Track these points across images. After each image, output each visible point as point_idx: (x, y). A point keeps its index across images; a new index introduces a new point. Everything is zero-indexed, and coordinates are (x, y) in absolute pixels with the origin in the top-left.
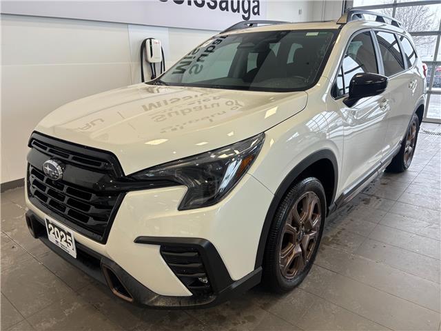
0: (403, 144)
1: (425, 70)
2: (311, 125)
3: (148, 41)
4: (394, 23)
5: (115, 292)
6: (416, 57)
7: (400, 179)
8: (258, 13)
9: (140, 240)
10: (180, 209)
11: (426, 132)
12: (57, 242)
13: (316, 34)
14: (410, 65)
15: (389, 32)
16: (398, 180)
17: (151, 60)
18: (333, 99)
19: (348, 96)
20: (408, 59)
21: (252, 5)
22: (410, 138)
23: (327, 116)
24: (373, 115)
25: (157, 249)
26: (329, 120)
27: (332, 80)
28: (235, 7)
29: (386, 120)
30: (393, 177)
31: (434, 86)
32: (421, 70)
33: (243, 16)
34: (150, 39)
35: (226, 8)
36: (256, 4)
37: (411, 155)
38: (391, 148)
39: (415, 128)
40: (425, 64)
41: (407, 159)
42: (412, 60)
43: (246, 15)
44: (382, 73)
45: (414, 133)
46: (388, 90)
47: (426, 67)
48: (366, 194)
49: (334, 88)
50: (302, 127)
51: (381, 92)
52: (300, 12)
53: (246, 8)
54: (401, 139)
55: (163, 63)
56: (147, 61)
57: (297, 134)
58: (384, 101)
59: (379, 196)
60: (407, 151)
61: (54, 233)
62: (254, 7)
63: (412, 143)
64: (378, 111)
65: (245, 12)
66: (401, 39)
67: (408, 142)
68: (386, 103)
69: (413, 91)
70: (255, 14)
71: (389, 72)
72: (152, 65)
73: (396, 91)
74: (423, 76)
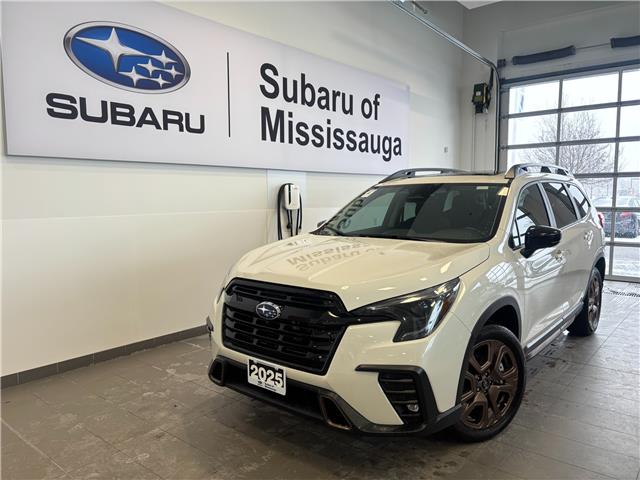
0: (585, 300)
1: (601, 219)
2: (489, 275)
3: (287, 187)
4: (560, 172)
5: (330, 423)
6: (589, 205)
7: (588, 343)
8: (400, 153)
9: (360, 369)
10: (394, 341)
11: (614, 292)
12: (261, 382)
13: (487, 188)
14: (583, 214)
15: (557, 182)
16: (585, 343)
17: (288, 207)
18: (511, 249)
19: (524, 247)
20: (580, 206)
21: (393, 144)
22: (593, 296)
23: (505, 268)
24: (547, 268)
25: (375, 376)
26: (507, 272)
27: (508, 231)
28: (375, 148)
29: (561, 275)
30: (579, 341)
31: (618, 235)
32: (597, 220)
33: (384, 157)
34: (289, 185)
35: (366, 149)
36: (397, 143)
37: (597, 315)
38: (571, 304)
39: (597, 283)
40: (600, 213)
41: (593, 321)
42: (585, 207)
43: (387, 156)
44: (554, 225)
45: (597, 290)
46: (562, 241)
47: (602, 216)
48: (550, 358)
49: (511, 239)
50: (483, 278)
51: (555, 244)
52: (446, 150)
53: (387, 149)
54: (582, 296)
55: (300, 211)
56: (284, 208)
57: (479, 285)
58: (559, 252)
59: (565, 359)
60: (592, 311)
61: (257, 374)
62: (395, 147)
63: (596, 300)
64: (554, 263)
65: (386, 152)
66: (569, 186)
67: (591, 300)
68: (560, 256)
69: (590, 243)
70: (396, 154)
71: (561, 223)
72: (289, 213)
73: (570, 242)
74: (600, 227)
